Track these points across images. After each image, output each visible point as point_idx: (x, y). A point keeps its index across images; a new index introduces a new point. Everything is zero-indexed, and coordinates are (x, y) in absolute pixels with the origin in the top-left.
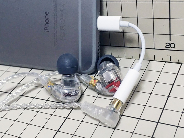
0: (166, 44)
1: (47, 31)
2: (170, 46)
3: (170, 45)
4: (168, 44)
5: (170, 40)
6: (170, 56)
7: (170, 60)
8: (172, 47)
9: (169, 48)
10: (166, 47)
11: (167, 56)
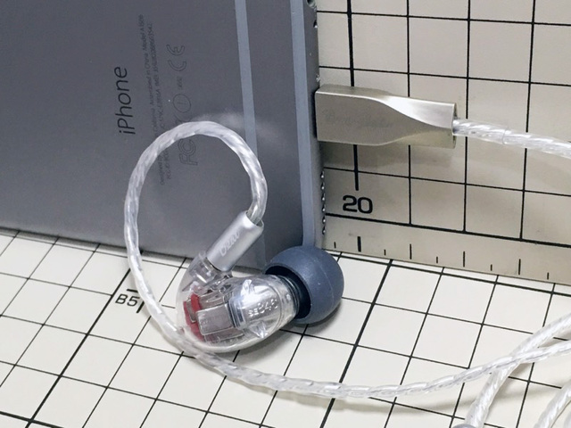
0: (345, 198)
1: (130, 130)
2: (356, 207)
3: (358, 202)
4: (351, 201)
5: (357, 189)
6: (359, 238)
7: (360, 250)
8: (363, 208)
9: (355, 211)
10: (345, 209)
11: (350, 235)
